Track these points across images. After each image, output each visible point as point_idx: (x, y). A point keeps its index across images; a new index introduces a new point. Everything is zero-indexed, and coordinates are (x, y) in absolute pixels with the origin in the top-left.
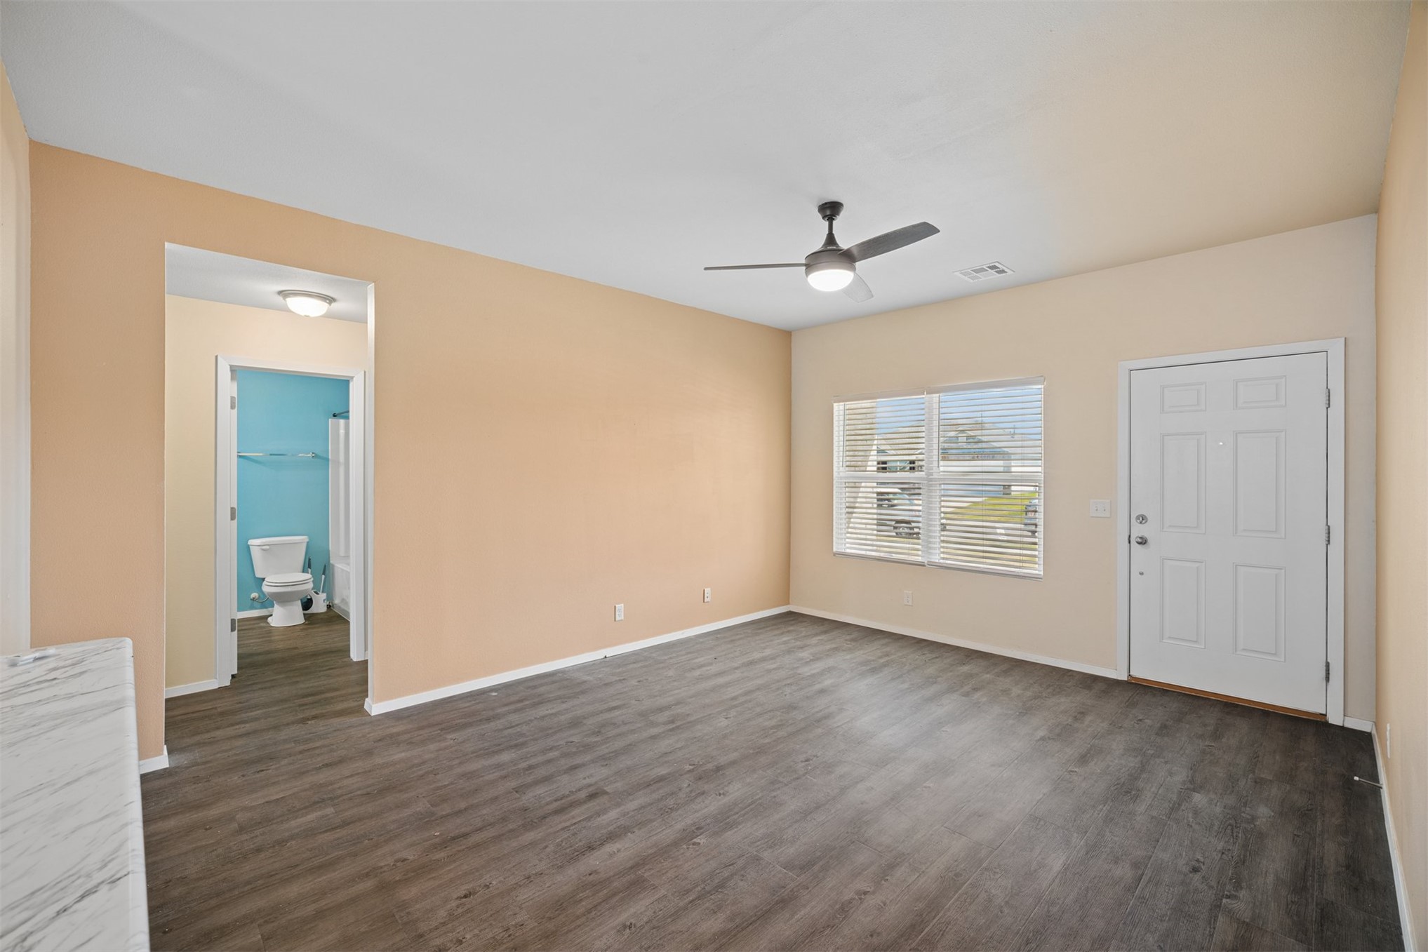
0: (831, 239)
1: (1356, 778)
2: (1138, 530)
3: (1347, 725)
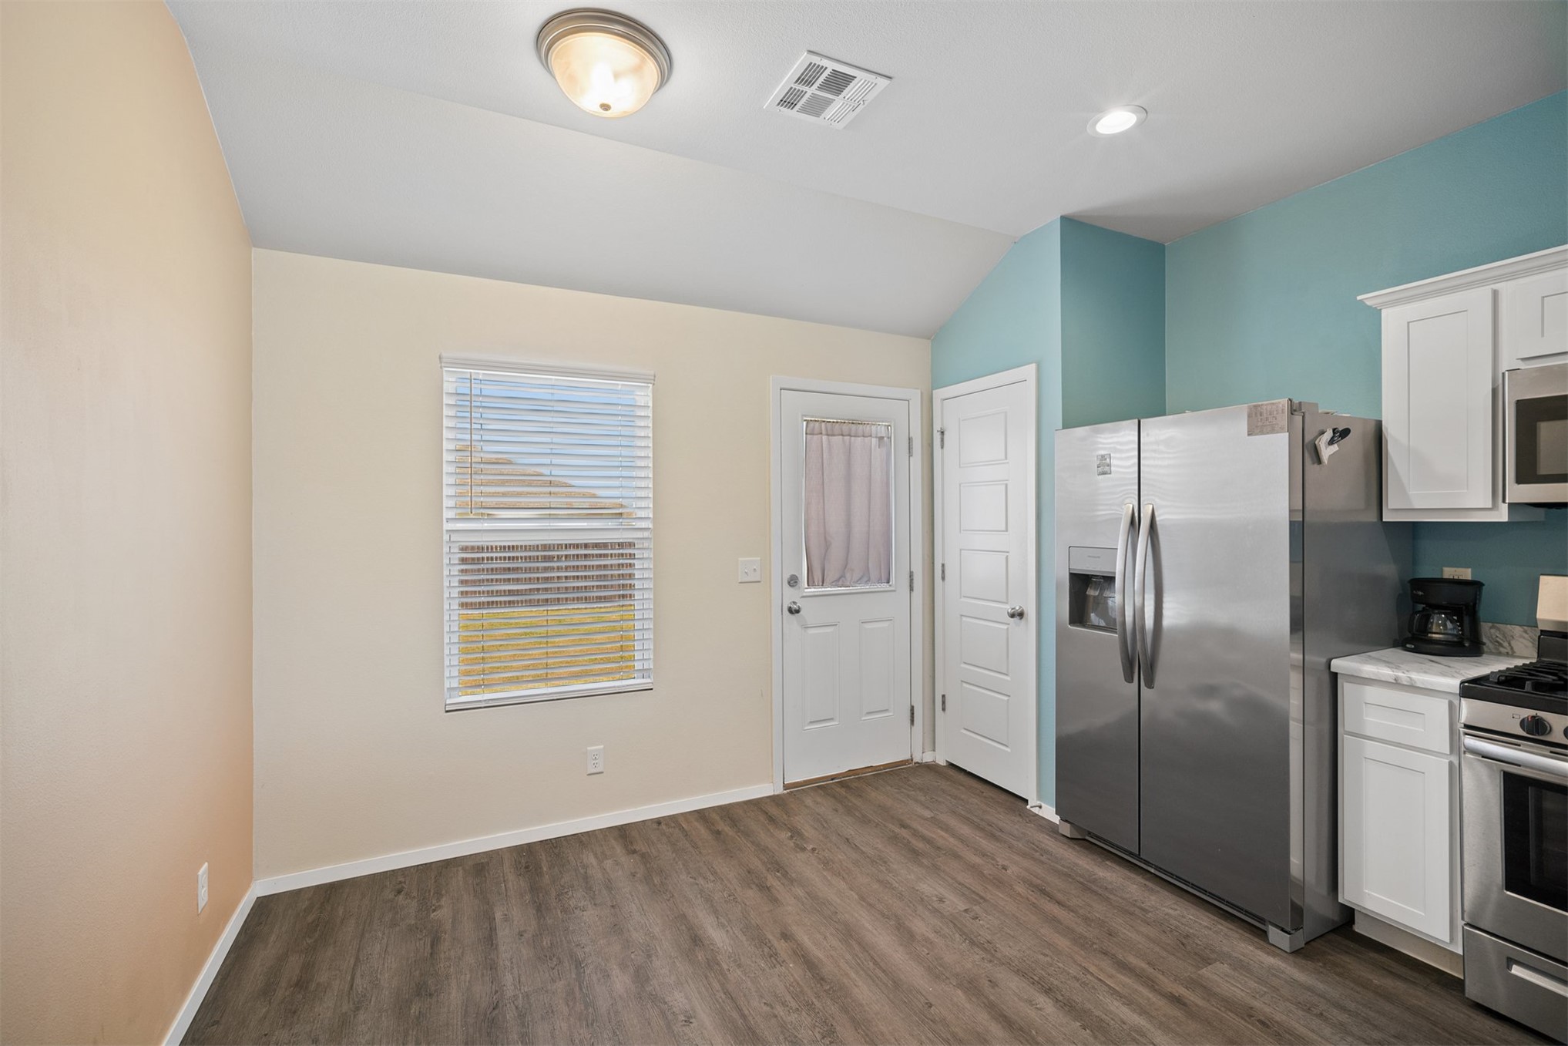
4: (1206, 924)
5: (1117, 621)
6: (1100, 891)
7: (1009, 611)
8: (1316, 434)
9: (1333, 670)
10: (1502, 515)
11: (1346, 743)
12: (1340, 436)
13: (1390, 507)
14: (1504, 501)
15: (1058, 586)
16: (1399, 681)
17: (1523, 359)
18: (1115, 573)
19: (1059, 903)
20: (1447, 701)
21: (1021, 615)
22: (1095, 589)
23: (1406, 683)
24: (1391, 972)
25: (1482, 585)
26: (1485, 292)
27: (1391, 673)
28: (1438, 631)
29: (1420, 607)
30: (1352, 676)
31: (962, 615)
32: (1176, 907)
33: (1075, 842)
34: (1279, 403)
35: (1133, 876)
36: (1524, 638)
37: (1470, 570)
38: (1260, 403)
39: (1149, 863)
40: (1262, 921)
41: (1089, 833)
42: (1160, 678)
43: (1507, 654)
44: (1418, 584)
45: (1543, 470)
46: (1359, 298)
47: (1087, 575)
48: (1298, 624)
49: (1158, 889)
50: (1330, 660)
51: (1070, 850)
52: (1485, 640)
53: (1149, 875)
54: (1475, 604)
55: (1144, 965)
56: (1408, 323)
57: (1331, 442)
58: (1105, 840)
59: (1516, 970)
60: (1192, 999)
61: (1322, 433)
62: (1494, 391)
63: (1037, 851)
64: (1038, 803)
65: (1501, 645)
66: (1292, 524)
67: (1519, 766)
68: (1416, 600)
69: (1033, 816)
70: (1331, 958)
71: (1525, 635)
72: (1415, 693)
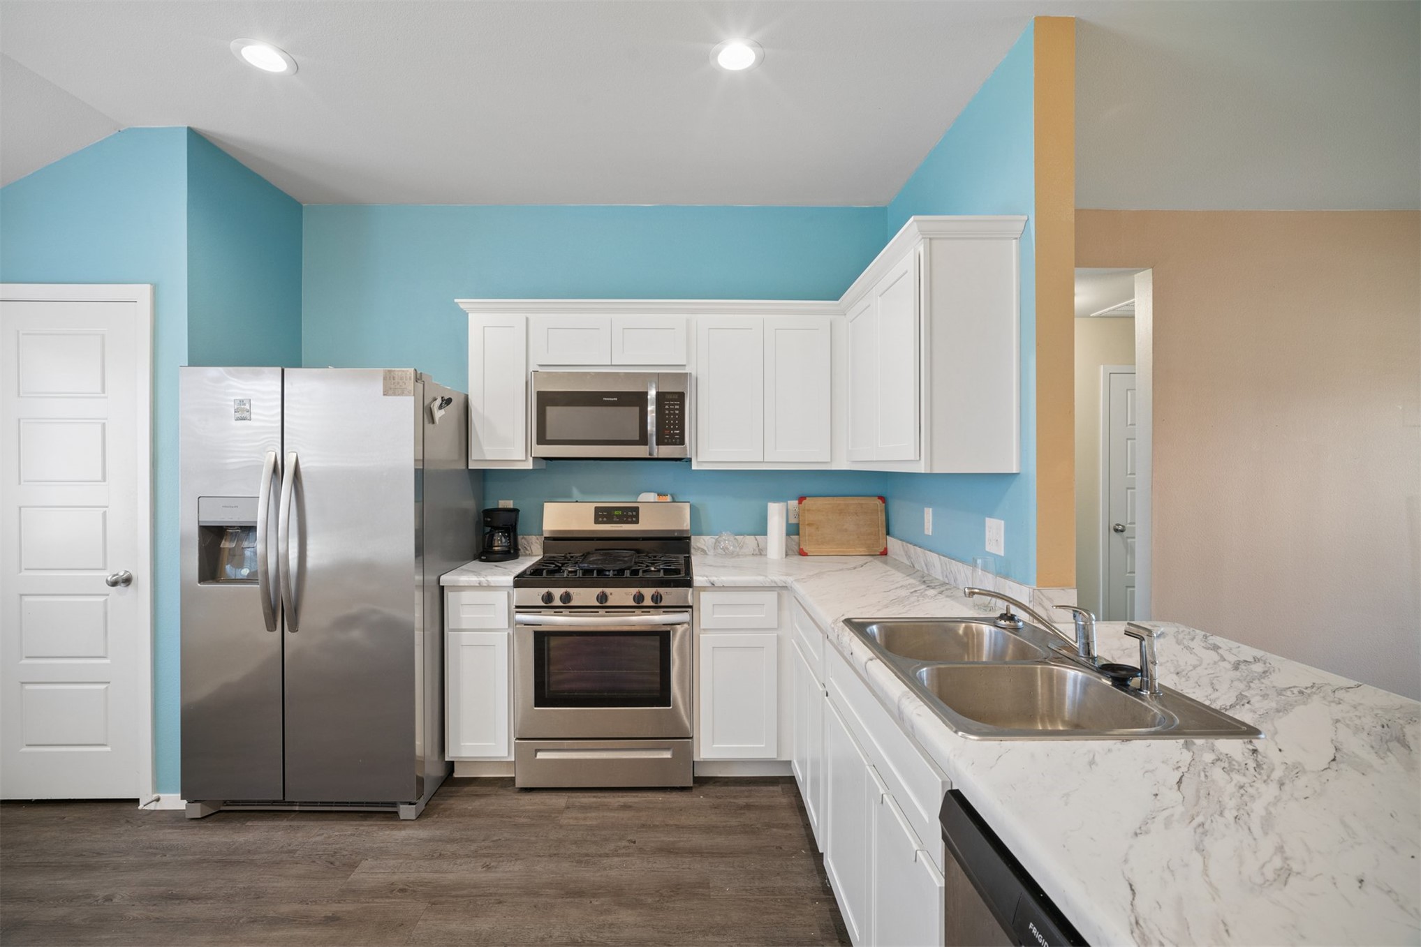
4: (349, 832)
5: (259, 571)
6: (242, 858)
7: (109, 579)
8: (431, 400)
9: (441, 584)
10: (529, 465)
11: (450, 637)
12: (446, 403)
13: (473, 458)
14: (531, 456)
15: (184, 541)
16: (482, 584)
17: (540, 365)
18: (256, 522)
19: (192, 899)
20: (506, 592)
21: (127, 581)
22: (231, 541)
23: (485, 585)
24: (477, 795)
25: (519, 511)
26: (521, 318)
27: (477, 579)
28: (498, 545)
29: (488, 529)
30: (454, 586)
31: (21, 595)
32: (322, 832)
33: (207, 819)
34: (408, 371)
35: (276, 823)
36: (537, 543)
37: (512, 501)
38: (393, 369)
39: (294, 802)
40: (394, 804)
41: (225, 803)
42: (305, 618)
43: (529, 555)
44: (489, 513)
45: (549, 437)
46: (456, 300)
47: (222, 527)
48: (420, 551)
49: (303, 823)
50: (439, 577)
51: (202, 832)
52: (520, 547)
53: (293, 815)
54: (516, 524)
55: (297, 907)
56: (484, 327)
57: (441, 407)
58: (243, 801)
59: (540, 756)
60: (344, 909)
61: (435, 399)
62: (527, 383)
63: (155, 854)
64: (155, 796)
65: (527, 549)
66: (416, 470)
67: (540, 625)
68: (487, 524)
69: (148, 814)
70: (442, 807)
71: (538, 541)
72: (490, 591)
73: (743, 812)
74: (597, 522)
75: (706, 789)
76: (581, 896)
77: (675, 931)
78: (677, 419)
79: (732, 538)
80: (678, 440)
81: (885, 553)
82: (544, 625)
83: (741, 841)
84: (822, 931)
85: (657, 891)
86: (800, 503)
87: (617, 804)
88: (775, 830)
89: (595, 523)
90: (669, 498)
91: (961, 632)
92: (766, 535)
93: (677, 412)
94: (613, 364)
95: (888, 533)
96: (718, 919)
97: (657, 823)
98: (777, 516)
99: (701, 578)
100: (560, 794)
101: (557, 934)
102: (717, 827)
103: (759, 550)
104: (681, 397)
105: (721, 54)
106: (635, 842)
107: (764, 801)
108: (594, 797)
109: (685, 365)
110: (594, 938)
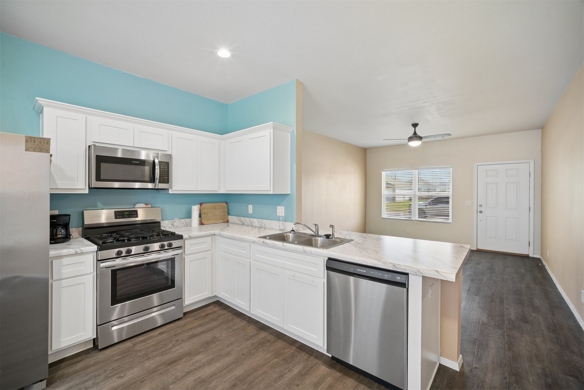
0: (415, 133)
1: (540, 264)
2: (480, 209)
3: (534, 257)
10: (87, 191)
11: (54, 285)
16: (77, 253)
20: (92, 255)
23: (79, 252)
25: (71, 215)
28: (59, 234)
30: (58, 256)
36: (76, 232)
37: (58, 211)
46: (36, 98)
54: (69, 223)
59: (114, 328)
67: (115, 266)
70: (56, 377)
71: (76, 231)
72: (84, 255)
73: (207, 317)
74: (116, 218)
75: (187, 316)
76: (176, 362)
77: (219, 351)
78: (166, 173)
79: (179, 220)
80: (166, 181)
81: (228, 221)
82: (117, 266)
83: (215, 323)
84: (257, 331)
85: (202, 347)
86: (201, 206)
87: (157, 334)
88: (222, 317)
89: (115, 219)
90: (150, 206)
91: (285, 235)
92: (191, 218)
93: (166, 170)
94: (134, 146)
95: (228, 215)
96: (228, 342)
97: (180, 332)
98: (195, 210)
99: (185, 235)
100: (124, 343)
101: (179, 374)
102: (203, 324)
103: (186, 224)
104: (168, 164)
105: (218, 52)
106: (178, 340)
107: (210, 311)
108: (143, 336)
109: (166, 151)
110: (195, 367)
